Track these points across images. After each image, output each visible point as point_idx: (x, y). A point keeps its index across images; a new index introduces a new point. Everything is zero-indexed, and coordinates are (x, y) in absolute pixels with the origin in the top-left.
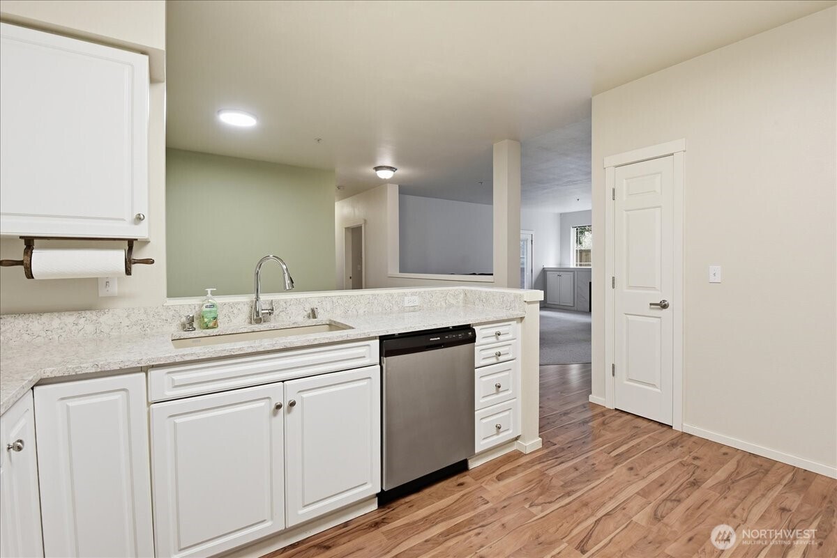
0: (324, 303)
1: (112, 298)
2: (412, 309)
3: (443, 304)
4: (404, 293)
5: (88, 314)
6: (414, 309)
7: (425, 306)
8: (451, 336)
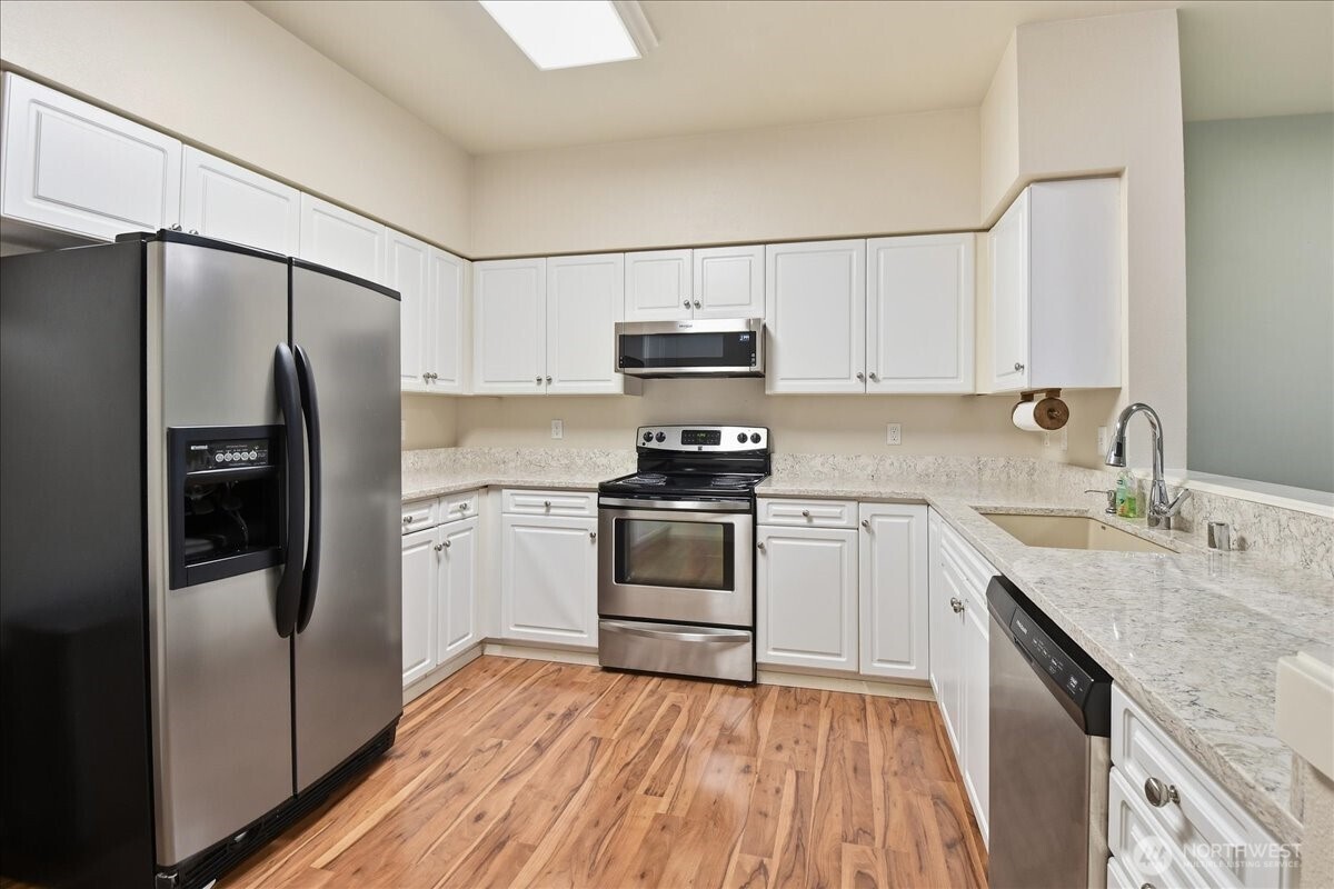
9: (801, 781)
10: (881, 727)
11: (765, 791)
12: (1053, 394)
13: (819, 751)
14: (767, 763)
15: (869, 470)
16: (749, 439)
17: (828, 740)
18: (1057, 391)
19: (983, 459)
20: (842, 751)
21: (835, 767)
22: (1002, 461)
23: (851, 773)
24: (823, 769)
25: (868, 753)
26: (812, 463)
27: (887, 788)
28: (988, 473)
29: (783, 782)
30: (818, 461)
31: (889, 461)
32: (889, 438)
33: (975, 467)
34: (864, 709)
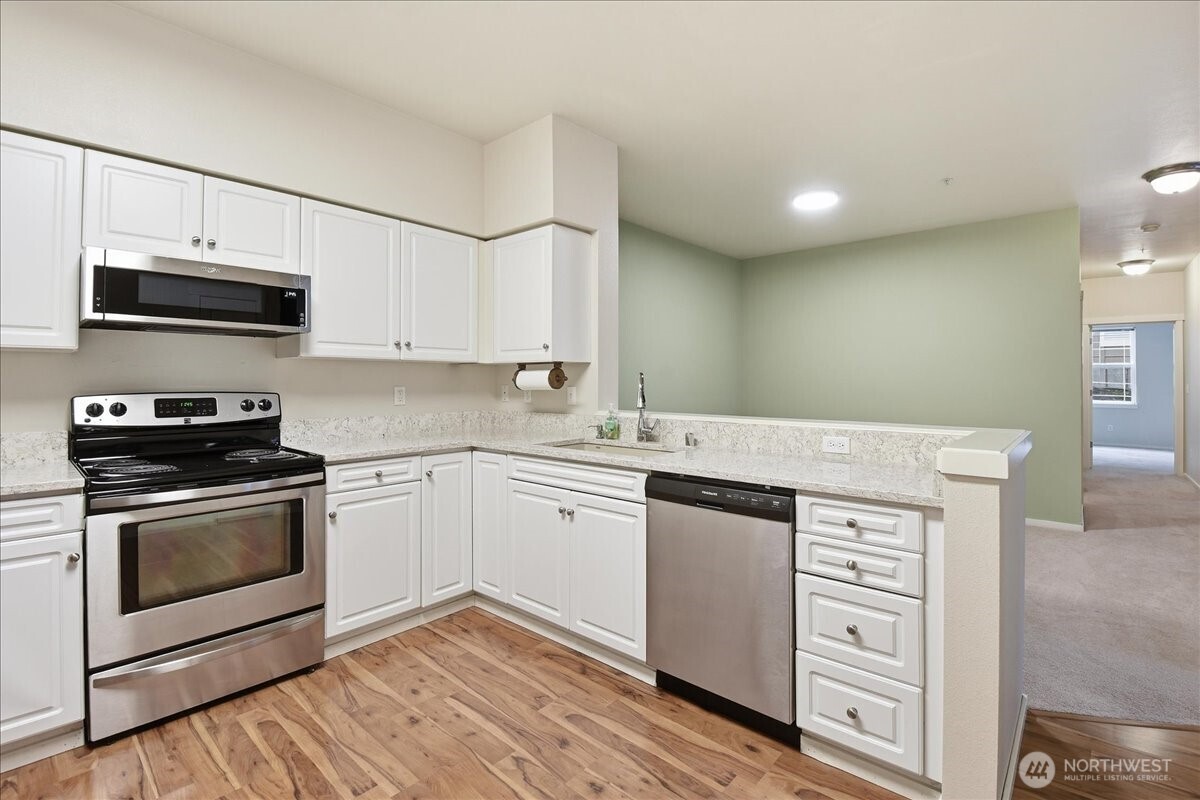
0: (709, 429)
1: (573, 406)
2: (839, 457)
3: (912, 461)
4: (824, 430)
5: (560, 416)
6: (840, 459)
7: (866, 457)
8: (736, 496)
9: (462, 699)
10: (463, 638)
11: (450, 722)
12: (558, 365)
13: (445, 676)
14: (421, 706)
15: (381, 431)
16: (256, 406)
17: (442, 666)
18: (560, 364)
19: (465, 413)
20: (460, 666)
21: (472, 678)
22: (477, 414)
23: (486, 675)
24: (466, 683)
25: (477, 657)
26: (325, 427)
27: (518, 669)
28: (468, 424)
29: (452, 709)
30: (332, 424)
31: (398, 420)
32: (396, 399)
33: (460, 420)
34: (435, 634)
